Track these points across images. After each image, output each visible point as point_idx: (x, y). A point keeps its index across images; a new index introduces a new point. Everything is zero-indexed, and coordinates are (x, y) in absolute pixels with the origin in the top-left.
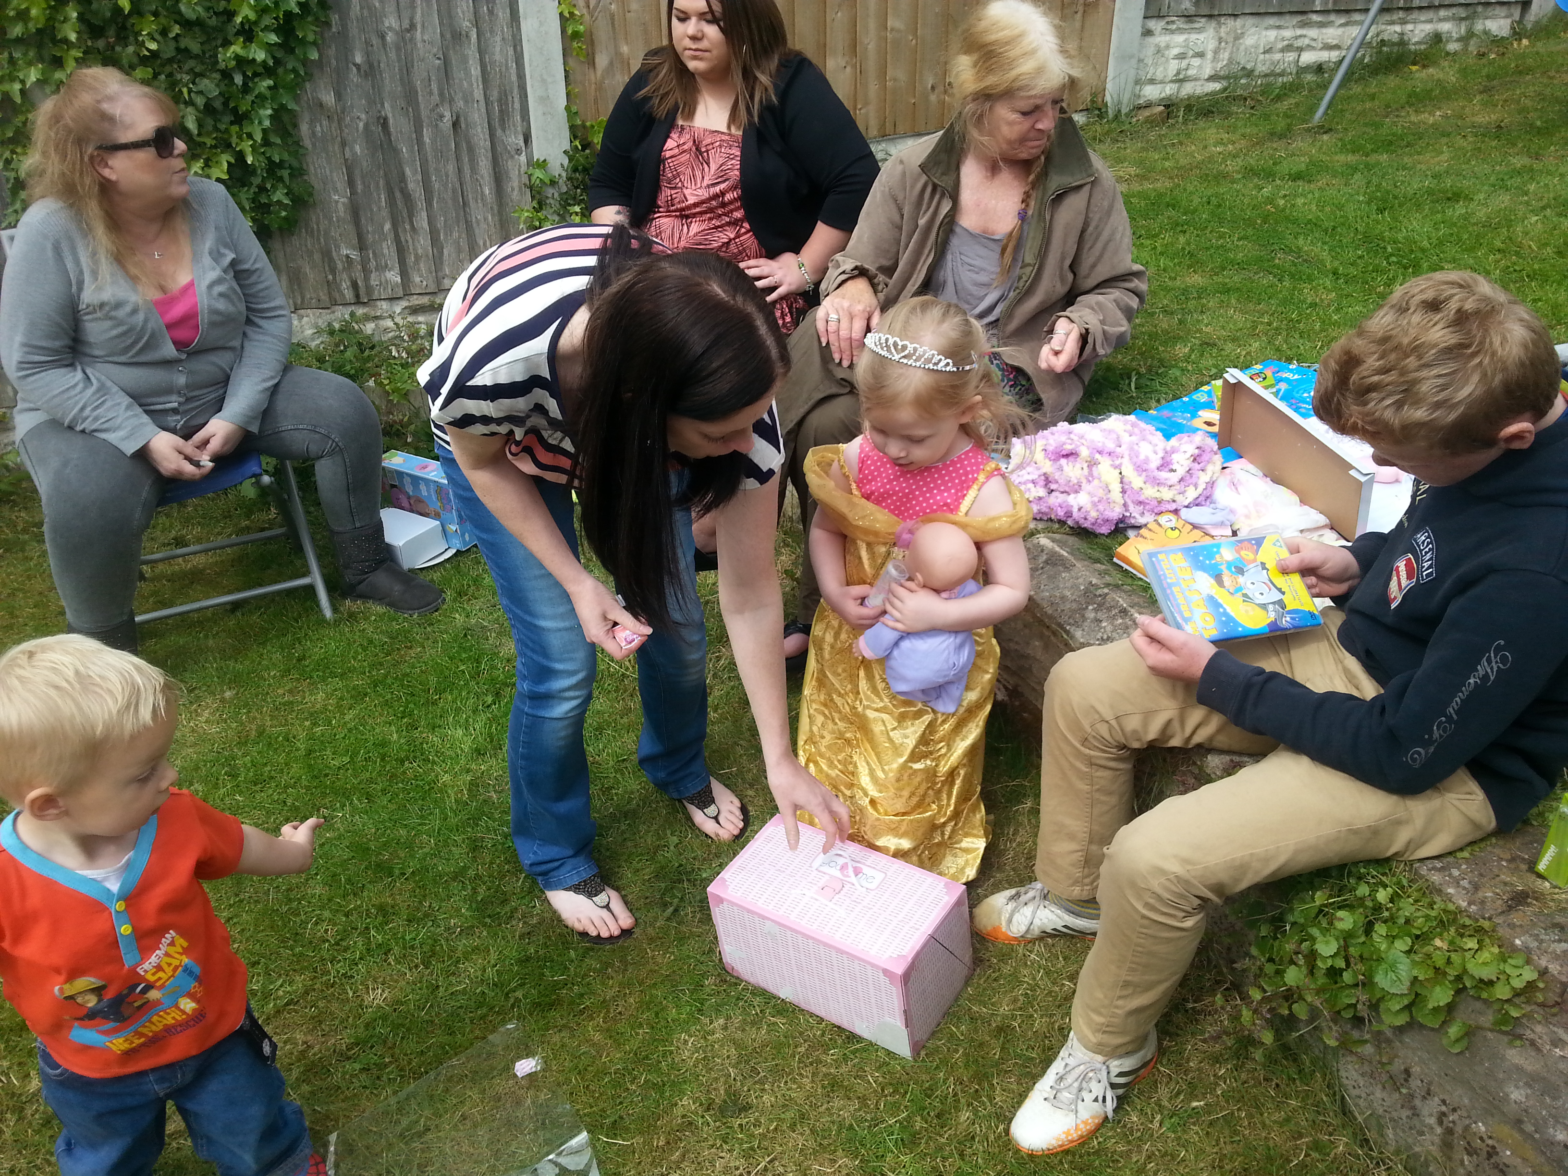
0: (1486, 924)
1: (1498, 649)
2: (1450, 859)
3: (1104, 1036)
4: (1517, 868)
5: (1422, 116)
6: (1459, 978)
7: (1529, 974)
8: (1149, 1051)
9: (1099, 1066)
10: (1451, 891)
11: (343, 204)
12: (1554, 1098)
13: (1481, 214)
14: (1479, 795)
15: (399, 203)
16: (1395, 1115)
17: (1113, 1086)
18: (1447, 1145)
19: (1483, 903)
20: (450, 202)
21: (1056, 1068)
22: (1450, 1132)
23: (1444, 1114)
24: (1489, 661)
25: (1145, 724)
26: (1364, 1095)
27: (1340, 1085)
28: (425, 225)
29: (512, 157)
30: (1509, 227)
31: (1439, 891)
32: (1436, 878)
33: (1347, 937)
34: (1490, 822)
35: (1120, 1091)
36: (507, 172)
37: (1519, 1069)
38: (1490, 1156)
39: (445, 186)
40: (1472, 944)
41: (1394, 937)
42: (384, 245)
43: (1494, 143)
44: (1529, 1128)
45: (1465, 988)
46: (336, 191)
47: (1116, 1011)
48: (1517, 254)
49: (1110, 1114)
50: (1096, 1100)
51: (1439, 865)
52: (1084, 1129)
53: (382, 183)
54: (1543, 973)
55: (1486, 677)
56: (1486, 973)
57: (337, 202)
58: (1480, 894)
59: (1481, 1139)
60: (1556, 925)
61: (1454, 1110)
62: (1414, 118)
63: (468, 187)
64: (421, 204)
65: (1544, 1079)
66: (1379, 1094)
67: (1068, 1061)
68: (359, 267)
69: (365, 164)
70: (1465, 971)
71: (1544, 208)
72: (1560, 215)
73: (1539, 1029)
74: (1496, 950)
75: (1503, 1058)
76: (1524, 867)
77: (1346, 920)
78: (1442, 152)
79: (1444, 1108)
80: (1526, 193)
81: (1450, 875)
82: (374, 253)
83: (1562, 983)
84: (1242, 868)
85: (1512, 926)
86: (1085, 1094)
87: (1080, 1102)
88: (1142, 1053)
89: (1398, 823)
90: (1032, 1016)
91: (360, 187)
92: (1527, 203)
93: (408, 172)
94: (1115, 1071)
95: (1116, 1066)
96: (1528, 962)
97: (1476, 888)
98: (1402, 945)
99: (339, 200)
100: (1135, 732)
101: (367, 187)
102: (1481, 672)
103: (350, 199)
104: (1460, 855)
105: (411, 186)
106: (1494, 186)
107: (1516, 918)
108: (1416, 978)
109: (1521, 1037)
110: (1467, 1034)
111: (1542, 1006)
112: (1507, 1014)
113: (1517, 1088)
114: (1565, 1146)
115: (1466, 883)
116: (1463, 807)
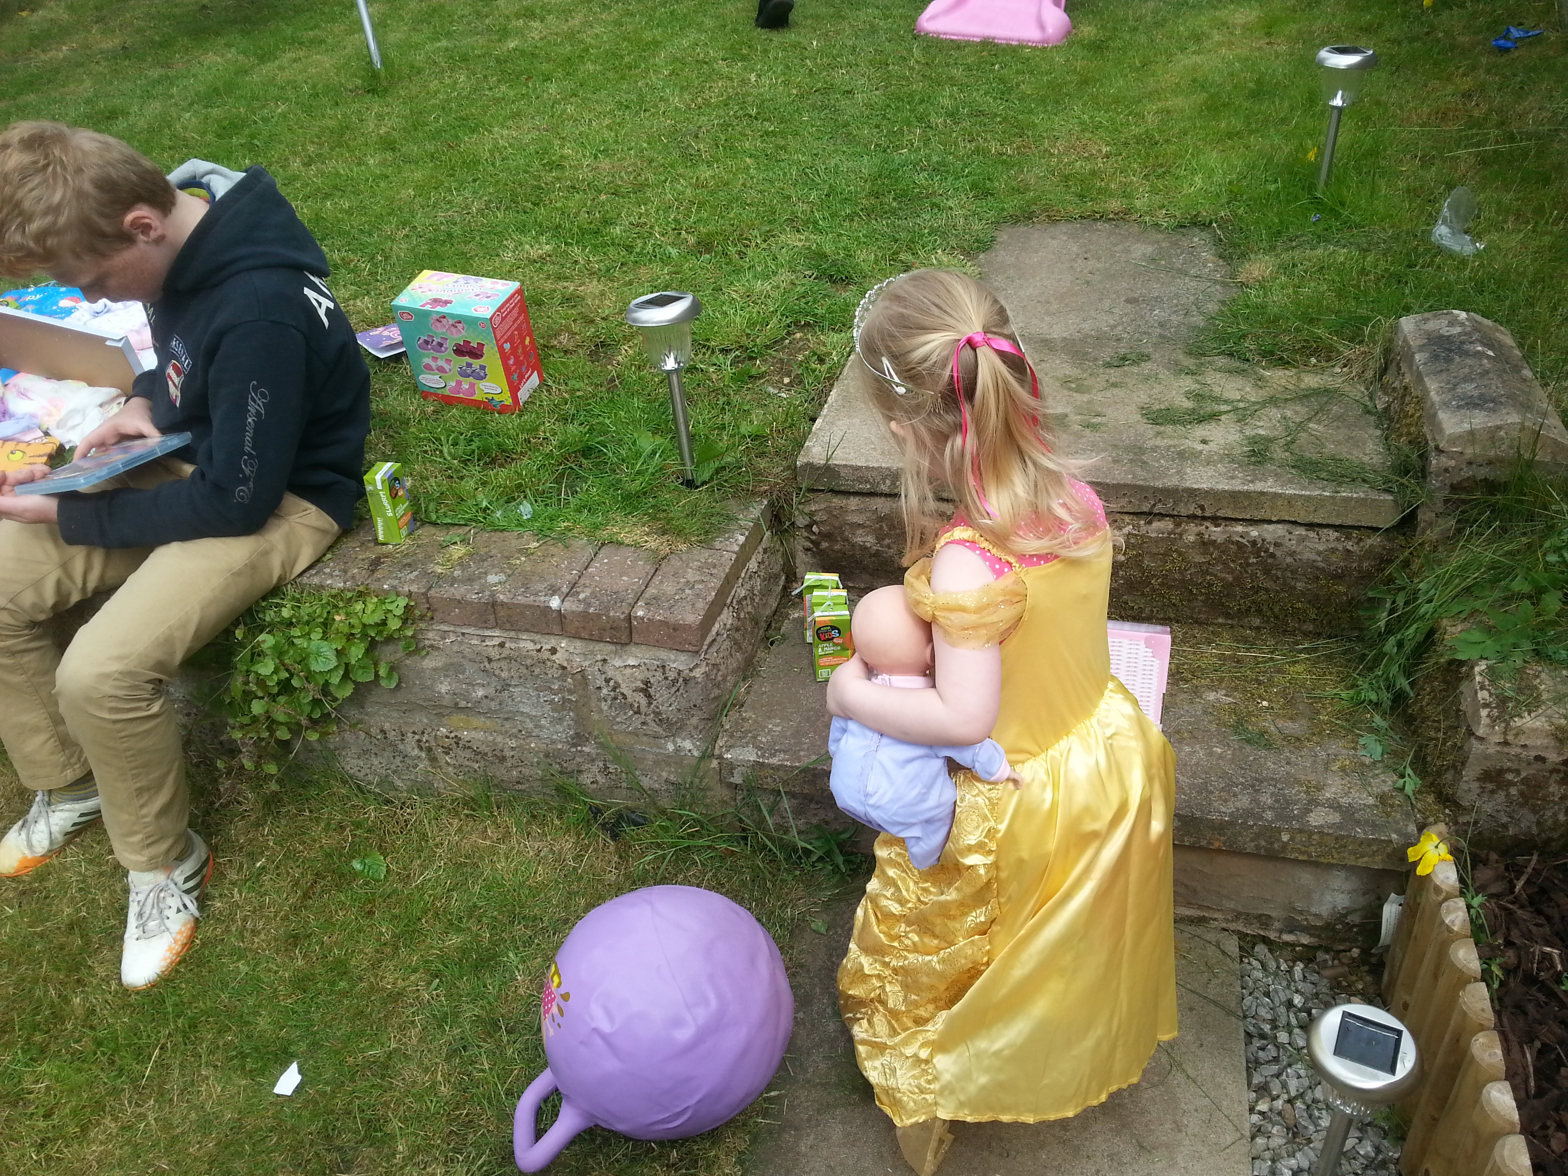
0: (361, 588)
1: (255, 389)
3: (150, 850)
4: (368, 548)
5: (52, 54)
6: (364, 635)
7: (402, 602)
8: (201, 852)
9: (163, 883)
10: (329, 582)
12: (463, 673)
13: (142, 123)
14: (313, 508)
16: (393, 767)
17: (188, 892)
18: (433, 760)
19: (353, 577)
21: (133, 910)
22: (429, 750)
23: (419, 741)
24: (254, 401)
25: (39, 594)
26: (368, 771)
27: (351, 778)
30: (169, 127)
31: (322, 587)
32: (316, 580)
33: (279, 652)
34: (332, 525)
35: (196, 893)
37: (435, 669)
38: (457, 743)
40: (359, 606)
41: (309, 634)
43: (127, 63)
44: (463, 704)
45: (373, 638)
47: (147, 820)
48: (186, 146)
49: (197, 914)
50: (179, 911)
51: (313, 572)
52: (182, 938)
54: (410, 595)
55: (258, 413)
56: (377, 618)
58: (350, 574)
59: (447, 737)
60: (405, 566)
61: (423, 733)
62: (43, 57)
65: (452, 664)
66: (376, 762)
67: (138, 899)
70: (364, 625)
71: (191, 104)
72: (206, 107)
73: (430, 635)
74: (375, 600)
75: (423, 670)
76: (372, 544)
77: (267, 640)
78: (83, 80)
79: (417, 737)
80: (172, 96)
81: (325, 573)
83: (423, 594)
84: (168, 641)
85: (378, 580)
86: (167, 913)
87: (166, 921)
88: (195, 856)
89: (266, 553)
90: (94, 899)
92: (176, 105)
94: (180, 879)
95: (180, 873)
96: (398, 595)
97: (345, 572)
98: (316, 635)
100: (34, 605)
102: (253, 411)
104: (325, 559)
106: (142, 97)
107: (378, 575)
108: (336, 649)
109: (424, 648)
110: (392, 669)
111: (422, 618)
112: (406, 637)
113: (441, 683)
114: (486, 697)
115: (337, 573)
116: (306, 522)
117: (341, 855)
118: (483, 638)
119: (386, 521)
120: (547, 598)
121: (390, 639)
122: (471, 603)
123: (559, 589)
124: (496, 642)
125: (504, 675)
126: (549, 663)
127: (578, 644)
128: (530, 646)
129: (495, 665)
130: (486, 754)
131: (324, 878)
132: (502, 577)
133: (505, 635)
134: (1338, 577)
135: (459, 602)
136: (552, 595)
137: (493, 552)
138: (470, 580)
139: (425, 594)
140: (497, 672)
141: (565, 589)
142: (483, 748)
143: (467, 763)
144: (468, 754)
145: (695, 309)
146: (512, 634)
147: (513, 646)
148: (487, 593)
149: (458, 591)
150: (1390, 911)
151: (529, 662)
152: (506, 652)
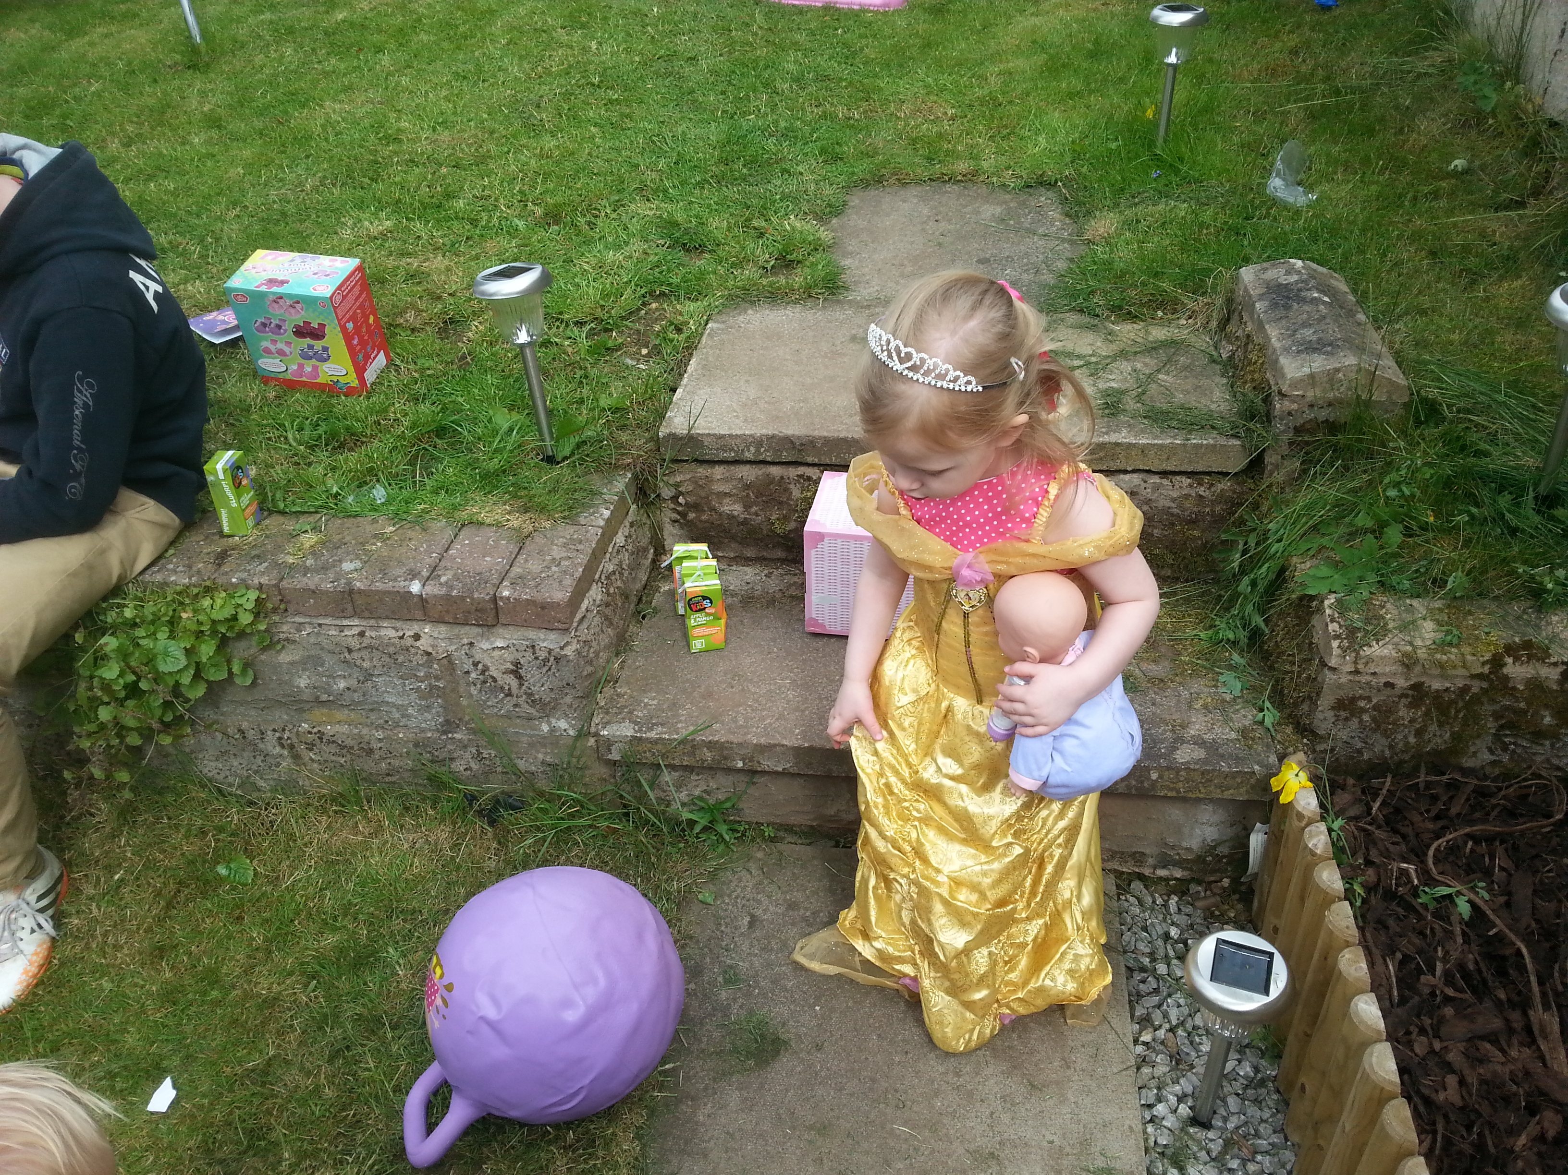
0: (208, 583)
1: (81, 380)
2: (163, 561)
4: (212, 541)
6: (214, 632)
7: (253, 595)
10: (173, 578)
12: (322, 665)
14: (151, 503)
16: (255, 767)
17: (41, 911)
18: (296, 757)
19: (199, 572)
22: (292, 747)
23: (280, 738)
24: (80, 392)
26: (228, 773)
27: (210, 781)
31: (166, 584)
32: (159, 578)
33: (124, 655)
34: (173, 519)
35: (50, 912)
37: (292, 663)
38: (321, 739)
40: (206, 602)
41: (154, 634)
44: (324, 697)
45: (224, 634)
49: (53, 933)
50: (33, 931)
51: (156, 569)
52: (38, 960)
54: (260, 587)
55: (86, 405)
56: (227, 613)
58: (195, 569)
59: (310, 733)
60: (253, 558)
61: (284, 730)
66: (235, 763)
70: (214, 622)
72: (11, 86)
73: (285, 628)
74: (224, 594)
76: (217, 537)
77: (109, 643)
79: (277, 735)
81: (168, 570)
83: (274, 586)
85: (226, 573)
86: (19, 934)
87: (20, 943)
88: (47, 873)
89: (102, 552)
94: (32, 899)
96: (248, 588)
97: (190, 567)
98: (162, 635)
102: (80, 403)
104: (167, 555)
107: (225, 568)
108: (185, 648)
109: (279, 642)
110: (247, 665)
111: (275, 610)
112: (259, 632)
113: (300, 677)
114: (348, 689)
115: (181, 568)
116: (146, 518)
117: (204, 862)
118: (342, 628)
119: (231, 511)
120: (407, 583)
121: (242, 635)
122: (326, 593)
123: (419, 573)
124: (355, 631)
125: (366, 664)
126: (413, 650)
127: (443, 628)
128: (392, 633)
129: (355, 655)
130: (352, 748)
131: (188, 887)
132: (358, 564)
133: (364, 623)
134: (1192, 522)
135: (314, 592)
136: (412, 580)
137: (347, 539)
138: (325, 568)
139: (277, 586)
140: (358, 663)
141: (425, 573)
142: (349, 742)
143: (333, 758)
144: (333, 749)
145: (545, 280)
146: (372, 622)
147: (373, 634)
148: (343, 581)
149: (312, 581)
150: (1257, 840)
151: (391, 650)
152: (366, 642)
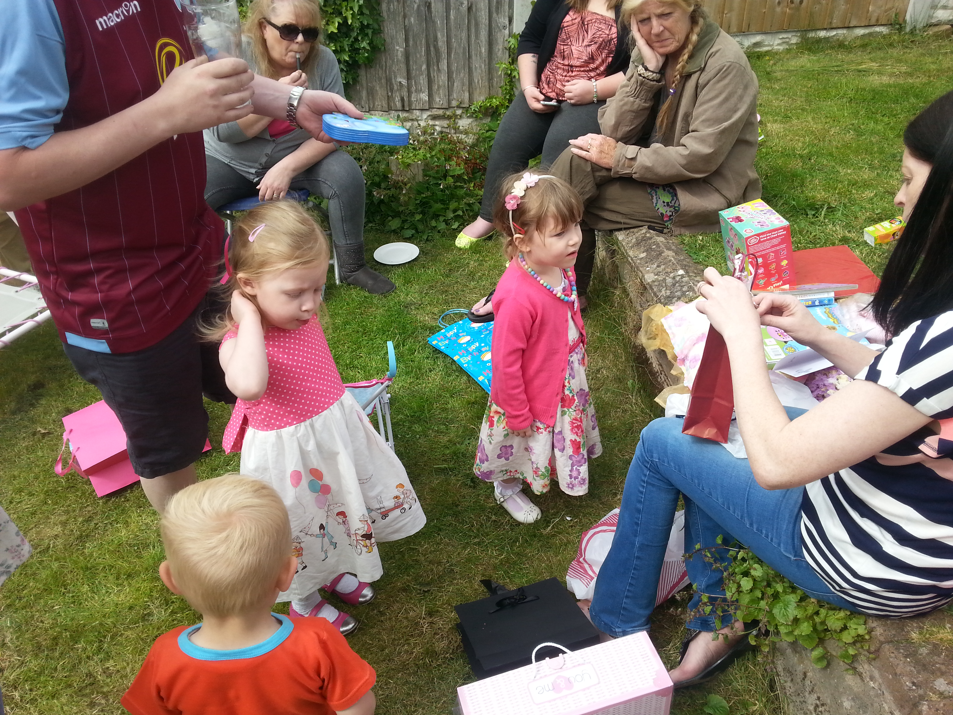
11: (401, 52)
15: (432, 53)
20: (461, 55)
28: (446, 68)
29: (501, 30)
36: (496, 40)
37: (850, 688)
39: (460, 45)
42: (421, 78)
46: (398, 44)
53: (424, 41)
57: (398, 50)
63: (473, 47)
64: (444, 55)
65: (862, 698)
68: (406, 89)
69: (415, 29)
73: (865, 667)
75: (844, 679)
82: (415, 82)
91: (411, 43)
93: (439, 35)
99: (399, 49)
101: (415, 43)
103: (405, 49)
105: (440, 44)
109: (855, 669)
110: (825, 657)
113: (848, 700)
122: (901, 685)
132: (950, 690)
139: (881, 642)
149: (903, 666)
